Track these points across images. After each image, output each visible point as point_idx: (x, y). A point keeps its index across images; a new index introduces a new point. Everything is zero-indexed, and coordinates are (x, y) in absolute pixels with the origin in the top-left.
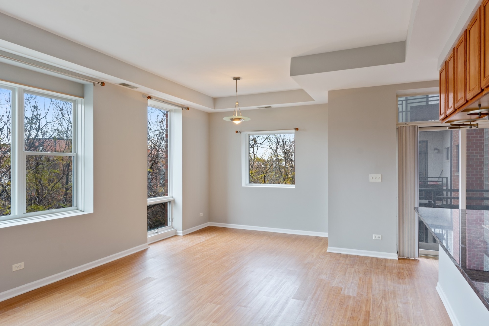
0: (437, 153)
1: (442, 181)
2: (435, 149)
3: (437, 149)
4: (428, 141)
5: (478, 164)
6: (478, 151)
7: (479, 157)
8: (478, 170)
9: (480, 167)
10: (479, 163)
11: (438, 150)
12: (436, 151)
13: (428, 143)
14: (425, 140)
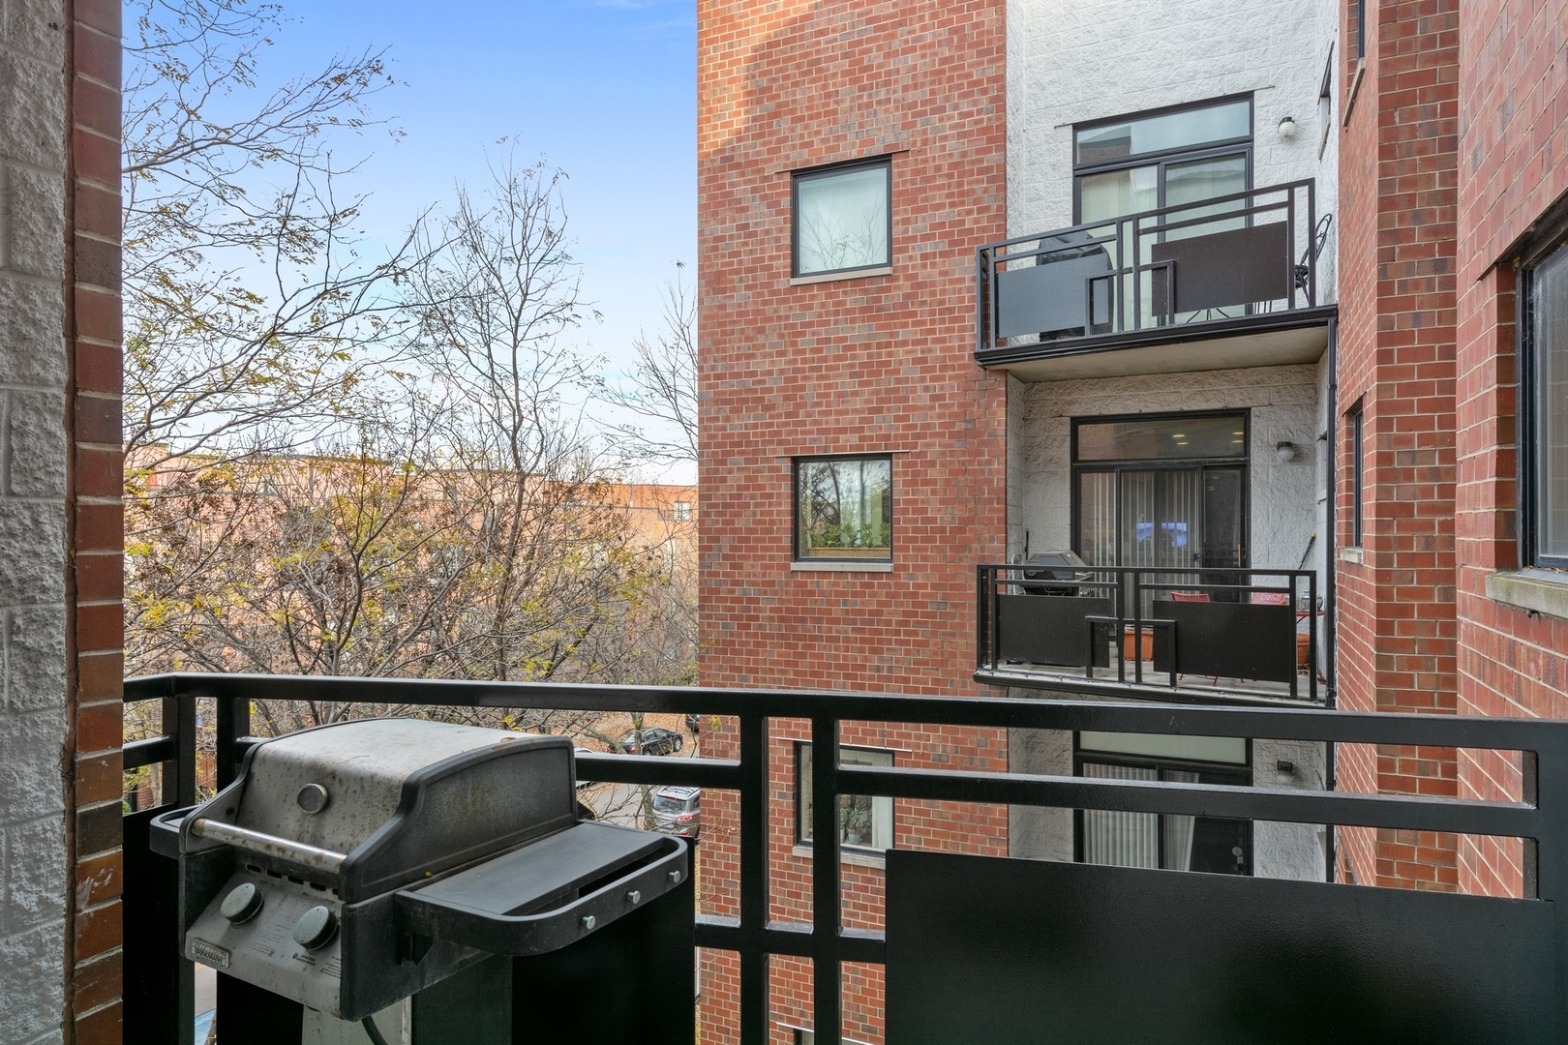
0: (1291, 461)
1: (1292, 590)
2: (1280, 446)
3: (1289, 445)
4: (1249, 409)
5: (1436, 499)
6: (1436, 430)
7: (1437, 464)
8: (1437, 534)
9: (1442, 518)
10: (1440, 496)
11: (1297, 453)
12: (1284, 453)
13: (1253, 419)
14: (1237, 403)
